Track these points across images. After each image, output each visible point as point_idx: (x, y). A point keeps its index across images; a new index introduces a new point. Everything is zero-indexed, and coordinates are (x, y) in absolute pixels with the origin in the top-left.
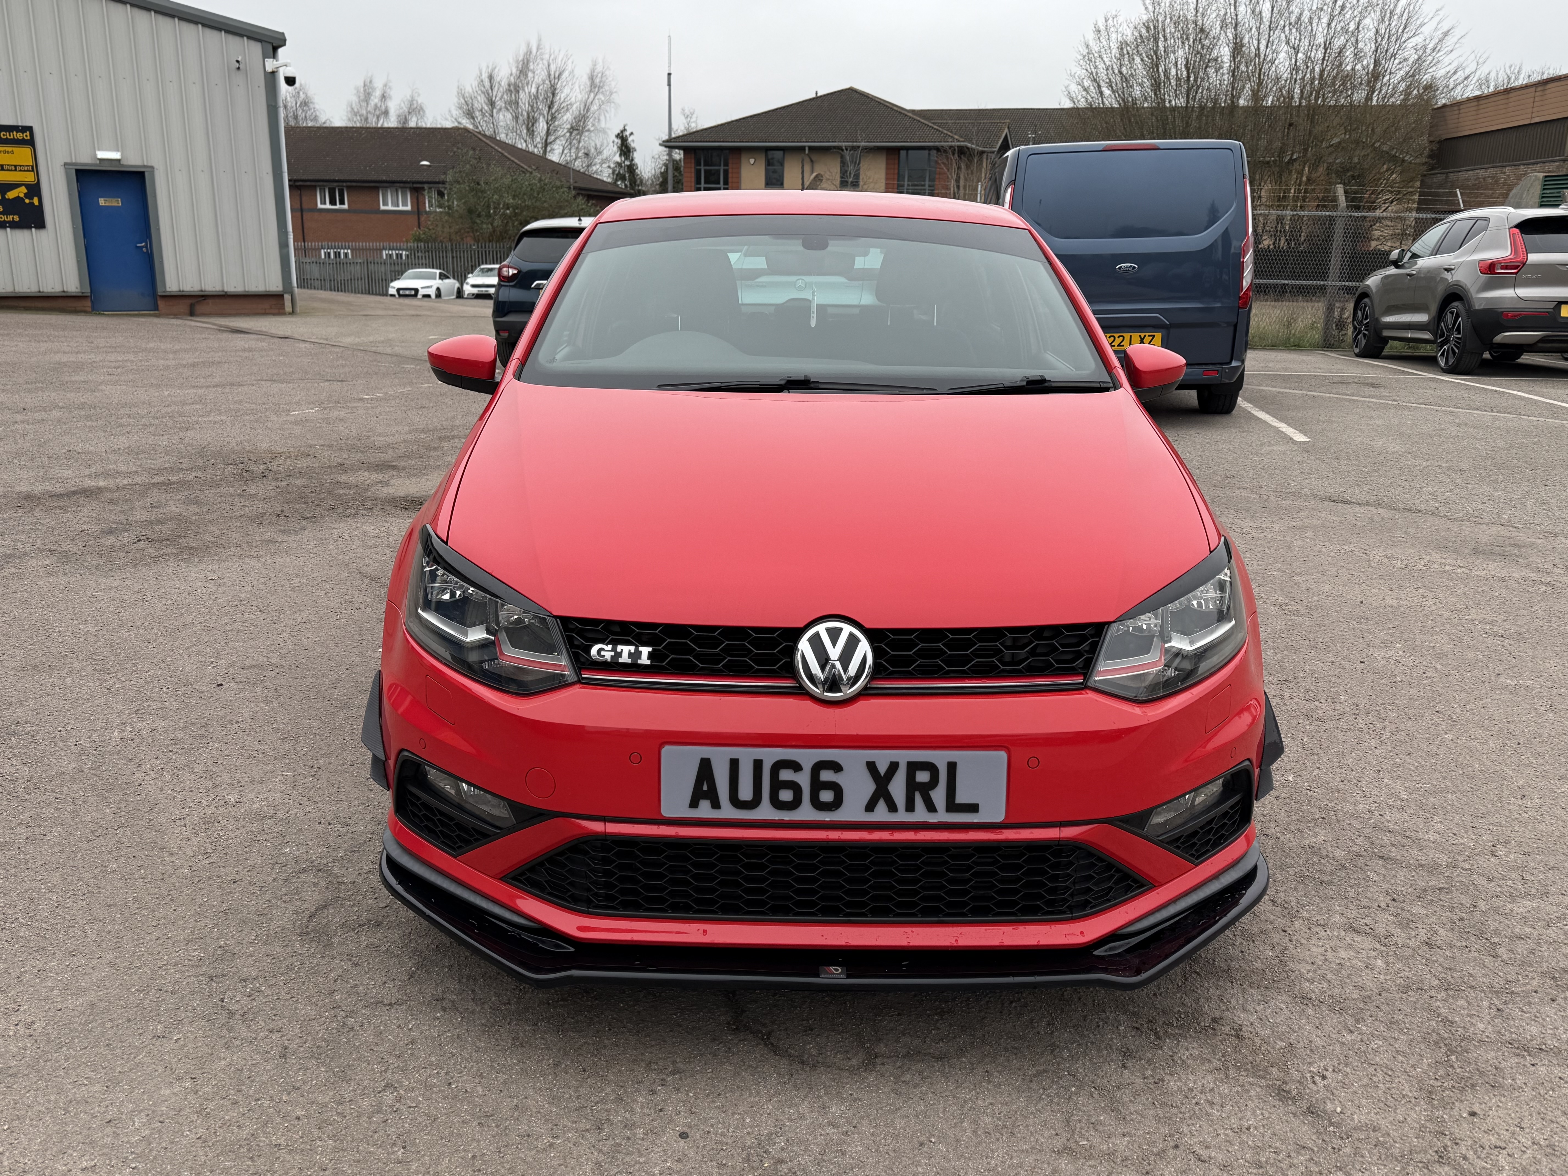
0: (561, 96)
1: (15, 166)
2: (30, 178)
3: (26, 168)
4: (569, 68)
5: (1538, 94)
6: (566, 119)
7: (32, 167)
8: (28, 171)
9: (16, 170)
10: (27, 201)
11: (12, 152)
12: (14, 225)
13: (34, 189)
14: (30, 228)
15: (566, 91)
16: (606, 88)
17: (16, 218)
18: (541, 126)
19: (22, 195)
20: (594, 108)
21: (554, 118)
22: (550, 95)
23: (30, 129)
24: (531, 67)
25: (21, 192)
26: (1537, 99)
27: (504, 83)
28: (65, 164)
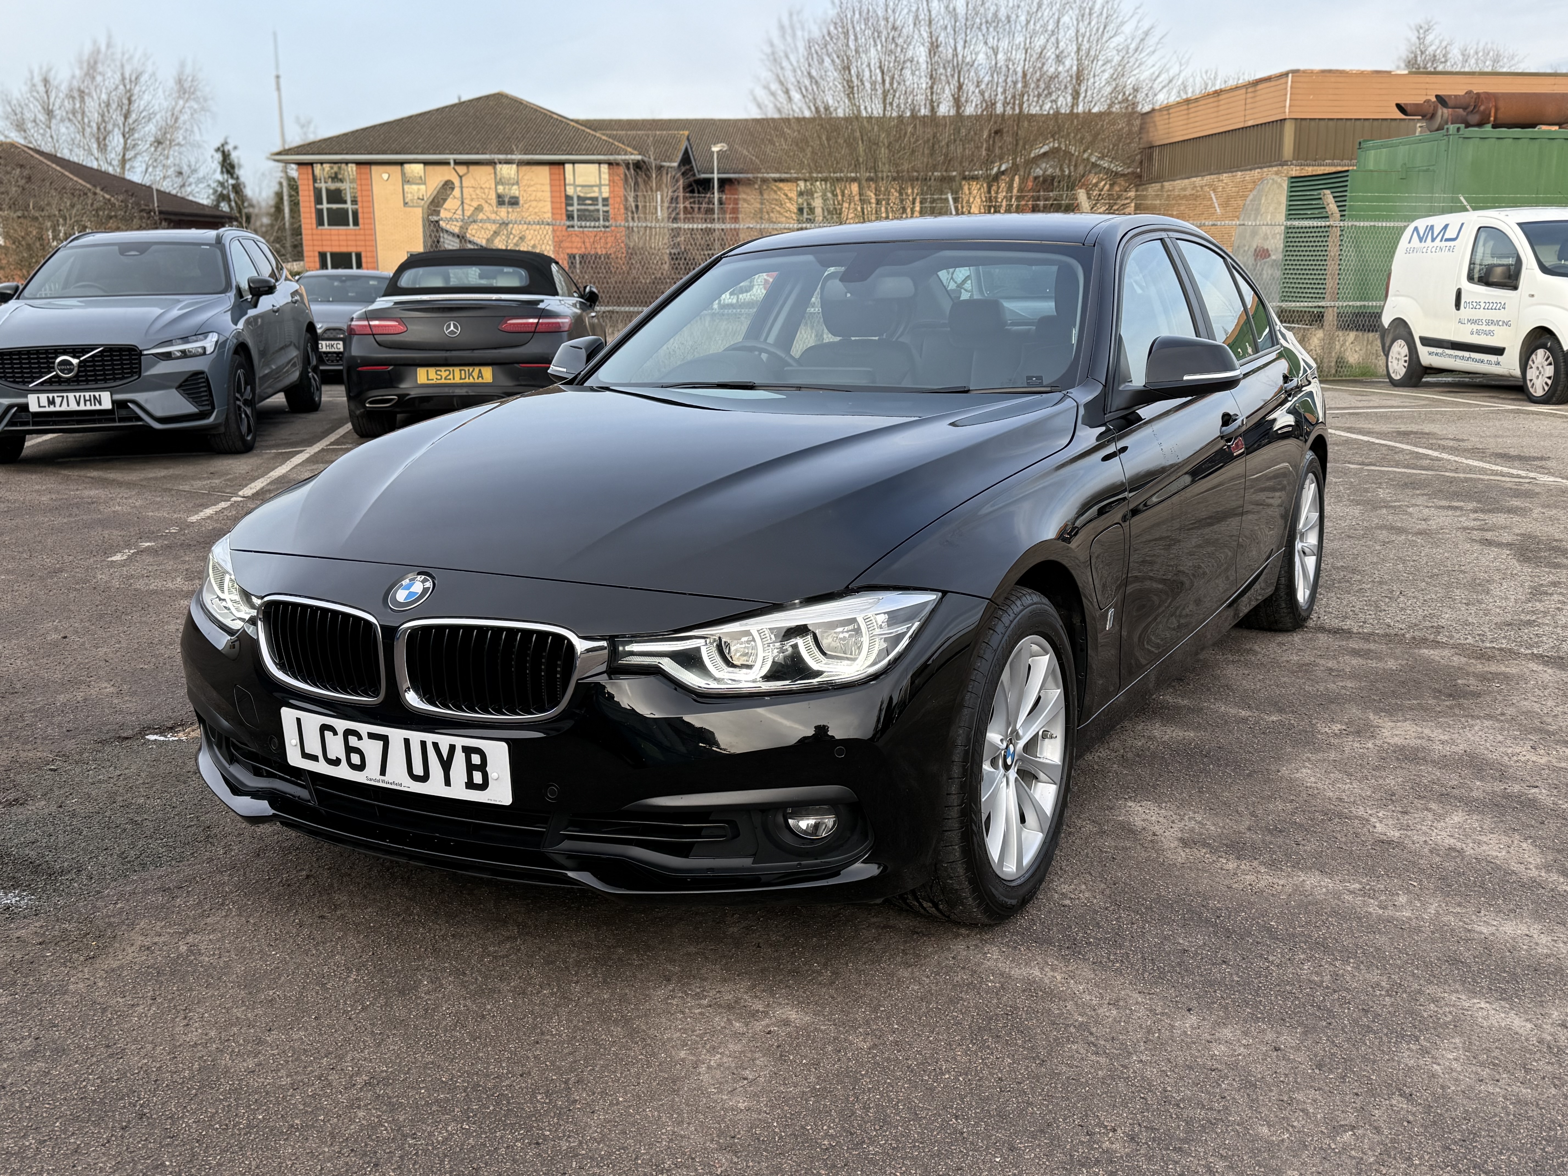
0: (139, 104)
4: (150, 69)
5: (1249, 95)
6: (150, 130)
15: (146, 97)
16: (199, 94)
18: (116, 141)
20: (184, 118)
21: (132, 130)
22: (126, 102)
24: (100, 68)
26: (1249, 101)
27: (64, 87)
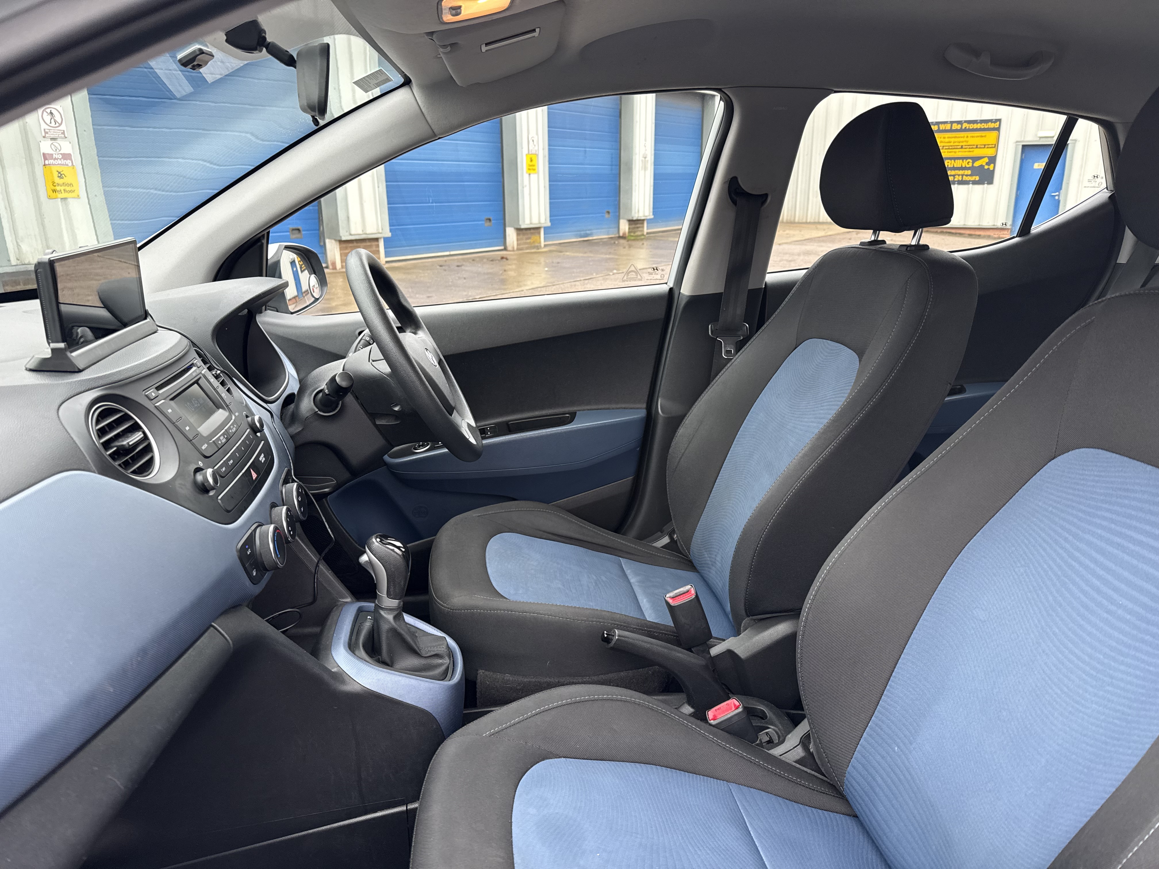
1: (985, 145)
2: (990, 152)
3: (990, 146)
7: (995, 145)
8: (992, 147)
9: (984, 148)
10: (986, 167)
11: (985, 136)
12: (975, 183)
13: (992, 160)
14: (984, 184)
17: (977, 178)
19: (984, 164)
23: (1000, 120)
25: (983, 162)
28: (1017, 142)
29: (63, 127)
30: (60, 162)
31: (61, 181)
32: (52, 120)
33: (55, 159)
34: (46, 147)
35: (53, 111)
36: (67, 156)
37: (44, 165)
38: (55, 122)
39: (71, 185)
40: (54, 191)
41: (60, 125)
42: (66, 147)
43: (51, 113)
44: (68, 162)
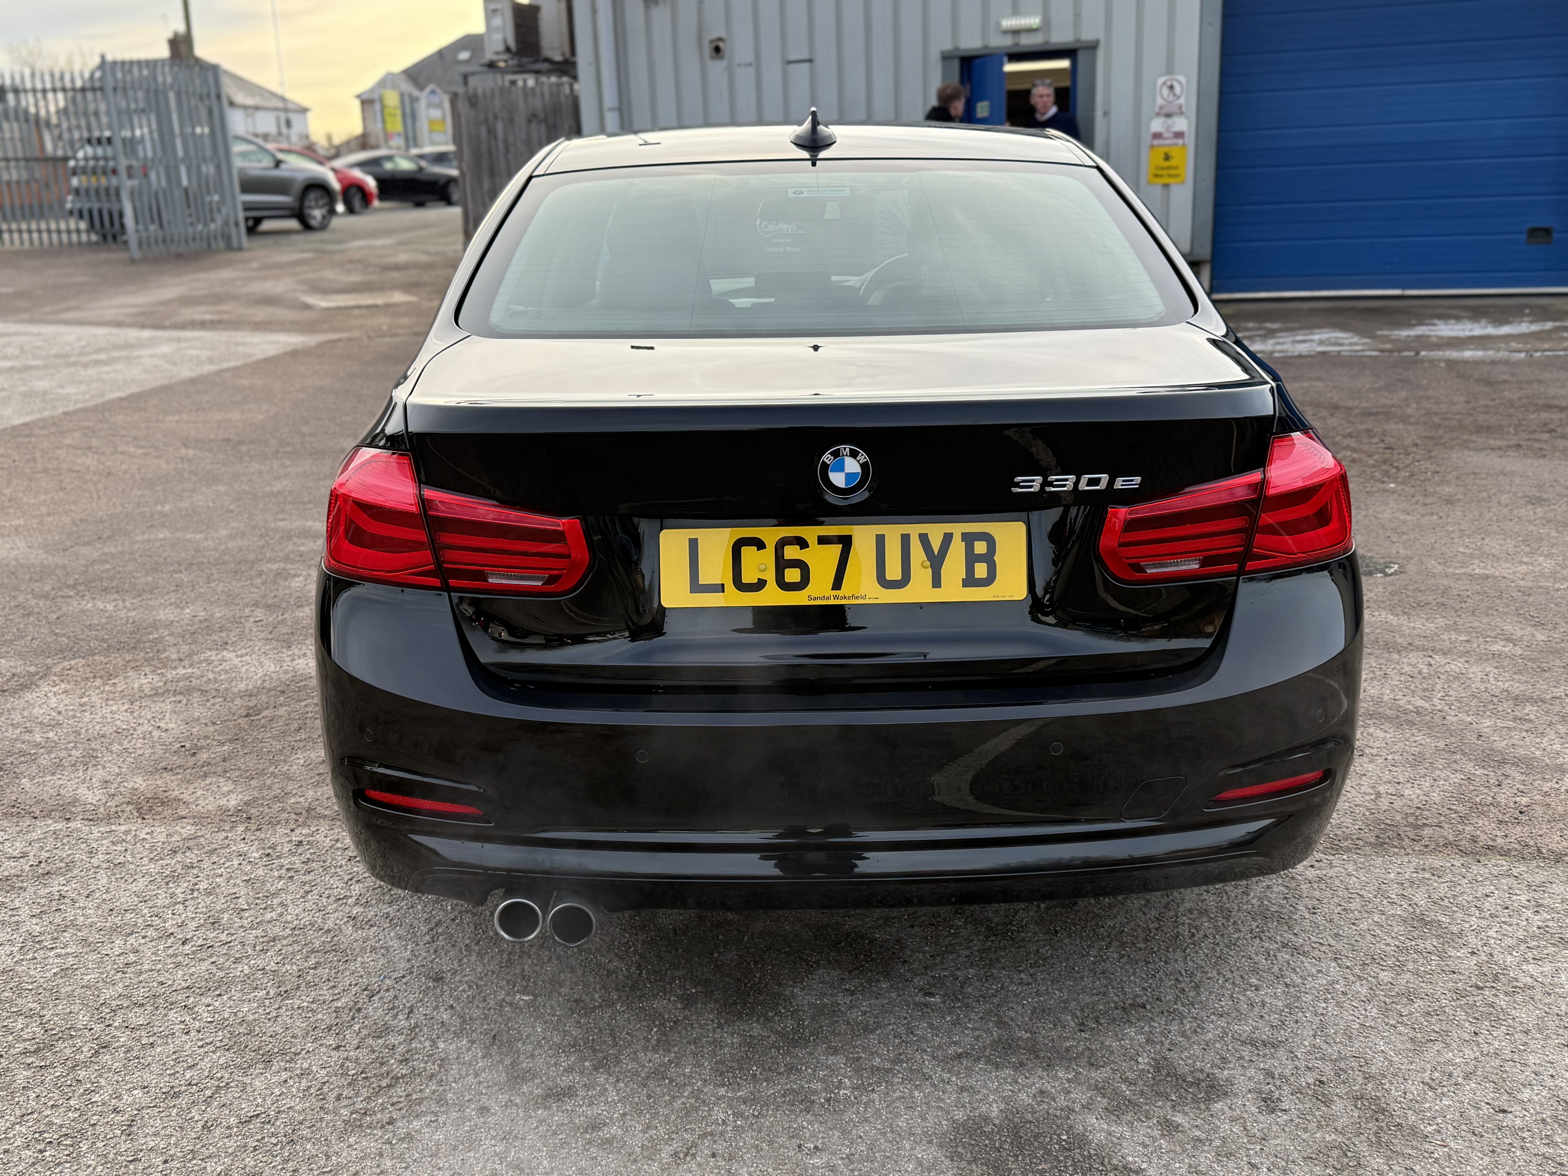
29: (1182, 101)
30: (1169, 142)
31: (1166, 164)
32: (1171, 95)
33: (1166, 138)
34: (1157, 125)
35: (1176, 84)
36: (1179, 135)
37: (1152, 146)
38: (1174, 95)
39: (1176, 168)
40: (1156, 176)
41: (1179, 97)
42: (1181, 124)
43: (1171, 87)
44: (1180, 141)
